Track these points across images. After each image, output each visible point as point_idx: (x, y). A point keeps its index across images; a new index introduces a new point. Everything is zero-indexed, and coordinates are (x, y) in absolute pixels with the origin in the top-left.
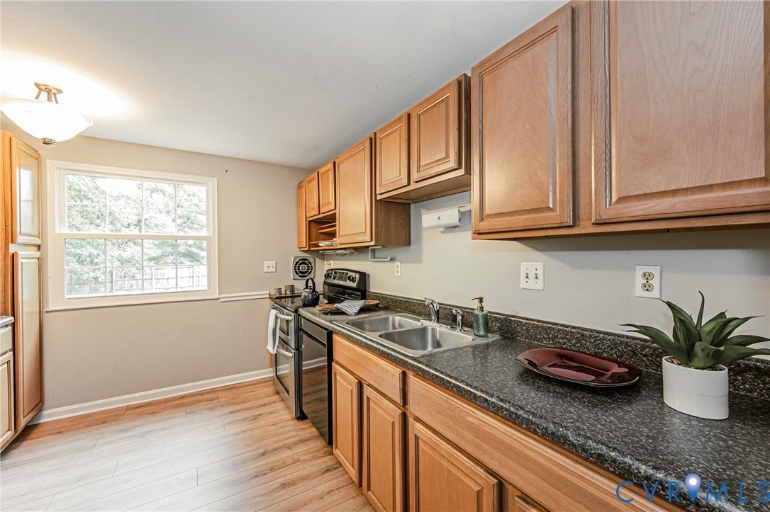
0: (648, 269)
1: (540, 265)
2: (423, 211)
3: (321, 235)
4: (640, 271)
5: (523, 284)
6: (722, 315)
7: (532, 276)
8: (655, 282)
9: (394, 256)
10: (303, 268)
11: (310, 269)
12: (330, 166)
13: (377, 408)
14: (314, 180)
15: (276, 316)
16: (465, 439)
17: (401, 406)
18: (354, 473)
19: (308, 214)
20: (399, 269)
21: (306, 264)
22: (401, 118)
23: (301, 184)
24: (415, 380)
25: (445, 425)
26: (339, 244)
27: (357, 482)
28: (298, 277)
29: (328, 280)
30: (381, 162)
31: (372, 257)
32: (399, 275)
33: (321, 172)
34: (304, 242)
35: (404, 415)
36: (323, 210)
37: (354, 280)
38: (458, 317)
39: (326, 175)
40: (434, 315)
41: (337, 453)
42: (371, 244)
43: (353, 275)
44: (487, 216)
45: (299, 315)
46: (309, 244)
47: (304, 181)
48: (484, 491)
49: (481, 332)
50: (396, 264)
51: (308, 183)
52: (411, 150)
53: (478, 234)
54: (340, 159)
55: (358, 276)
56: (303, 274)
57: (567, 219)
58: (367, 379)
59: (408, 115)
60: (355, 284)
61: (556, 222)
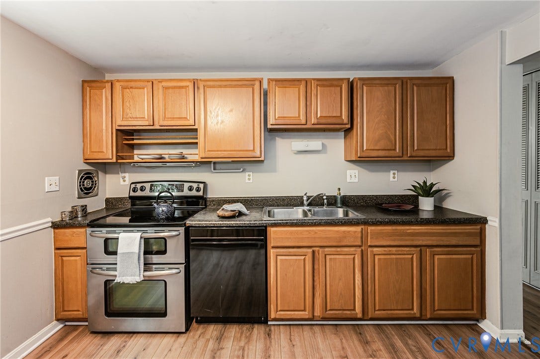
0: (394, 171)
1: (357, 172)
2: (277, 138)
3: (125, 146)
4: (392, 172)
5: (348, 180)
6: (432, 183)
7: (353, 176)
8: (396, 176)
9: (245, 167)
10: (88, 184)
11: (94, 184)
12: (188, 84)
13: (337, 257)
14: (143, 88)
15: (141, 238)
16: (406, 240)
17: (360, 246)
18: (307, 313)
19: (119, 122)
20: (251, 177)
21: (90, 178)
22: (299, 80)
23: (98, 84)
24: (373, 228)
25: (394, 240)
26: (202, 158)
27: (311, 316)
28: (83, 195)
29: (139, 193)
30: (275, 103)
31: (214, 169)
32: (251, 181)
33: (164, 84)
34: (108, 152)
35: (362, 250)
36: (166, 123)
37: (198, 190)
38: (325, 201)
39: (177, 90)
40: (305, 202)
41: (280, 315)
42: (260, 159)
43: (195, 186)
44: (366, 149)
45: (189, 227)
46: (117, 155)
47: (107, 82)
48: (415, 255)
49: (339, 205)
50: (247, 174)
51: (124, 88)
52: (308, 103)
53: (359, 157)
54: (209, 83)
55: (201, 186)
56: (86, 191)
57: (401, 154)
58: (325, 244)
59: (306, 81)
60: (201, 193)
61: (397, 155)
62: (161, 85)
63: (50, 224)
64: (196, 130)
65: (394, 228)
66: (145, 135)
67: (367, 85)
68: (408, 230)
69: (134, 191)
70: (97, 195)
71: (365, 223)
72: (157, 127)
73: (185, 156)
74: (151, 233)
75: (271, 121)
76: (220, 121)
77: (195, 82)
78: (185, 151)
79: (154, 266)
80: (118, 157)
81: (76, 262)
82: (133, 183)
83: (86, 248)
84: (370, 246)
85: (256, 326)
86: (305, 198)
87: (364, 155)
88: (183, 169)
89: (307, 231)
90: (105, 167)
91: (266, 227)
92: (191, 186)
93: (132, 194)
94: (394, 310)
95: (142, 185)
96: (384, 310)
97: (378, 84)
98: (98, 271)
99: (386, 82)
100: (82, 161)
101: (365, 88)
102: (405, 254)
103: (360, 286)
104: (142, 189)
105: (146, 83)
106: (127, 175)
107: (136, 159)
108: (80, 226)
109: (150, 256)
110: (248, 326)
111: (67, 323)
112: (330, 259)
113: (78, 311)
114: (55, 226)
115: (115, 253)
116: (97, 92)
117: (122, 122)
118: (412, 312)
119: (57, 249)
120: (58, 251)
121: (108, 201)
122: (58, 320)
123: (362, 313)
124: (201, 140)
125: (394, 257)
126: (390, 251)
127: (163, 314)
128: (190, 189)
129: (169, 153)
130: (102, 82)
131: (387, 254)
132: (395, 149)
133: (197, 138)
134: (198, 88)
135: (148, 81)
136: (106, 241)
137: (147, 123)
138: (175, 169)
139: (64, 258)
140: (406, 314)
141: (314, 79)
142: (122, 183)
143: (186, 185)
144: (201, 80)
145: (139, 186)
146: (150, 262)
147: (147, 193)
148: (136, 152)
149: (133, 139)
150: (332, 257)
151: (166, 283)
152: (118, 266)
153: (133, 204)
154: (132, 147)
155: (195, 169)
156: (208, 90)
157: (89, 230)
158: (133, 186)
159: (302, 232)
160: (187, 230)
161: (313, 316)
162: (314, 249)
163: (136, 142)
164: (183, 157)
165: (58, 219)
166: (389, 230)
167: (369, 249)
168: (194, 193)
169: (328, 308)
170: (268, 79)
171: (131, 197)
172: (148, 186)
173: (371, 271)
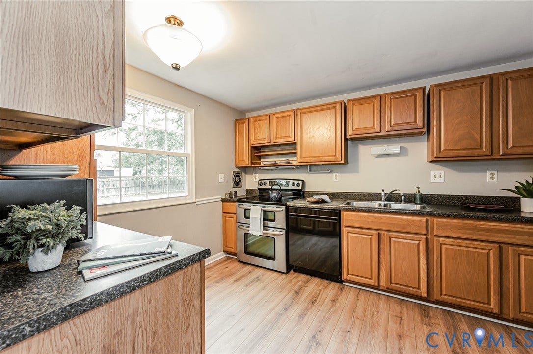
0: (492, 172)
3: (256, 157)
5: (432, 180)
7: (437, 176)
8: (495, 176)
9: (332, 169)
10: (237, 179)
11: (240, 180)
12: (290, 113)
13: (401, 240)
14: (265, 120)
15: (262, 210)
16: (480, 235)
17: (425, 235)
18: (373, 281)
19: (252, 142)
20: (337, 177)
21: (238, 176)
22: (374, 97)
23: (242, 121)
24: (440, 220)
25: (465, 233)
26: (299, 162)
27: (376, 284)
28: (235, 186)
29: (263, 187)
30: (353, 118)
31: (310, 171)
32: (337, 180)
33: (277, 116)
34: (247, 161)
35: (427, 238)
36: (277, 141)
37: (298, 185)
38: (403, 198)
39: (284, 118)
40: (383, 198)
41: (350, 277)
42: (341, 162)
43: (296, 182)
44: (444, 150)
45: (289, 206)
46: (251, 163)
47: (247, 119)
48: (492, 251)
49: (418, 202)
50: (334, 174)
51: (255, 121)
52: (382, 115)
53: (436, 158)
54: (303, 111)
55: (301, 183)
56: (237, 184)
57: (489, 153)
58: (390, 229)
59: (380, 96)
60: (300, 188)
61: (484, 154)
62: (274, 116)
63: (221, 199)
64: (295, 144)
65: (465, 221)
66: (267, 149)
67: (444, 90)
68: (482, 225)
69: (260, 185)
70: (241, 187)
71: (431, 215)
72: (272, 144)
73: (290, 161)
74: (267, 207)
75: (350, 132)
76: (311, 136)
77: (295, 112)
78: (290, 159)
79: (269, 228)
80: (252, 164)
81: (231, 220)
82: (260, 180)
83: (236, 214)
84: (437, 236)
85: (333, 283)
86: (383, 195)
87: (441, 155)
88: (289, 171)
89: (374, 216)
90: (245, 169)
91: (340, 211)
92: (293, 183)
93: (260, 187)
94: (465, 299)
95: (265, 181)
96: (452, 296)
97: (459, 87)
98: (241, 226)
99: (469, 83)
100: (234, 166)
101: (442, 93)
102: (478, 248)
103: (425, 270)
104: (265, 184)
105: (266, 117)
106: (257, 175)
107: (262, 165)
108: (234, 201)
109: (267, 222)
110: (328, 281)
111: (228, 255)
112: (395, 242)
113: (232, 248)
114: (223, 201)
115: (249, 218)
116: (242, 125)
117: (254, 142)
118: (489, 307)
119: (224, 213)
120: (224, 214)
121: (247, 190)
122: (224, 251)
123: (427, 293)
124: (298, 151)
125: (464, 249)
126: (459, 243)
127: (273, 259)
128: (293, 184)
129: (280, 160)
130: (244, 119)
131: (456, 246)
132: (481, 148)
133: (296, 149)
134: (297, 115)
135: (267, 115)
136: (245, 210)
137: (266, 142)
138: (284, 171)
139: (227, 218)
140: (481, 306)
141: (388, 94)
142: (255, 180)
143: (291, 182)
144: (299, 109)
145: (263, 182)
146: (266, 225)
147: (268, 186)
148: (262, 160)
149: (260, 152)
150: (397, 240)
151: (275, 239)
152: (250, 225)
153: (260, 193)
154: (260, 157)
155: (297, 171)
156: (303, 116)
157: (237, 203)
158: (260, 182)
159: (368, 217)
160: (287, 208)
161: (379, 285)
162: (380, 232)
163: (262, 154)
164: (289, 163)
165: (224, 197)
166: (459, 223)
167: (436, 239)
168: (295, 187)
169: (393, 282)
170: (348, 100)
171: (259, 189)
172: (268, 182)
173: (437, 258)
